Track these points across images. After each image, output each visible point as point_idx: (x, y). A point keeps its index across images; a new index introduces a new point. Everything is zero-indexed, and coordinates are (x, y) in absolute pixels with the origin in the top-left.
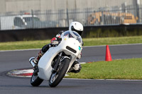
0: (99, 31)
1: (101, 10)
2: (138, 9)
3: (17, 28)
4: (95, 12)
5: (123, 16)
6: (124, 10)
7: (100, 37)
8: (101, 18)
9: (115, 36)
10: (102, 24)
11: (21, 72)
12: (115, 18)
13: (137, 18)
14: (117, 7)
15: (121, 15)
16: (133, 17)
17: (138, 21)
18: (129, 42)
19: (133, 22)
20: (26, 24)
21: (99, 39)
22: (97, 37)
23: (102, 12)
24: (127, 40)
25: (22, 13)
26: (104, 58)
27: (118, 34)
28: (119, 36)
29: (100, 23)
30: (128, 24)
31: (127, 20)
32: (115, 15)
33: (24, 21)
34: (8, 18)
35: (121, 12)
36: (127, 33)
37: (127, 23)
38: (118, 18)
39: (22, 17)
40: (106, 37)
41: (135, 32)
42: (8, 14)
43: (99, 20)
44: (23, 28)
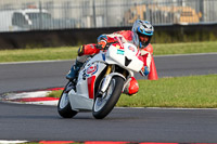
1: (145, 2)
4: (135, 5)
5: (178, 12)
6: (180, 3)
8: (144, 14)
11: (18, 96)
12: (166, 15)
13: (200, 15)
15: (175, 10)
16: (194, 12)
17: (201, 19)
18: (186, 52)
19: (194, 20)
20: (30, 22)
23: (147, 5)
25: (24, 6)
27: (170, 39)
28: (172, 42)
30: (185, 24)
31: (185, 18)
32: (166, 10)
35: (175, 5)
36: (185, 37)
37: (184, 22)
38: (171, 15)
39: (24, 12)
41: (197, 36)
43: (142, 17)
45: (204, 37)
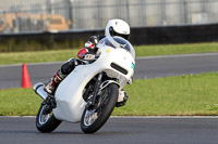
0: (12, 42)
1: (14, 10)
2: (70, 9)
4: (4, 13)
5: (48, 19)
6: (49, 10)
7: (13, 50)
8: (14, 22)
9: (36, 50)
10: (16, 31)
12: (35, 23)
13: (69, 22)
14: (38, 5)
15: (45, 17)
16: (63, 20)
17: (71, 27)
18: (58, 59)
19: (63, 28)
21: (11, 55)
22: (8, 51)
23: (16, 13)
24: (54, 55)
26: (20, 82)
27: (39, 46)
28: (42, 49)
29: (12, 30)
31: (54, 26)
32: (35, 18)
35: (44, 13)
36: (55, 45)
37: (54, 30)
38: (41, 23)
40: (22, 51)
41: (67, 44)
43: (11, 25)
45: (75, 44)
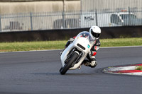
3: (113, 25)
11: (117, 69)
20: (122, 21)
25: (118, 10)
33: (120, 18)
34: (105, 15)
42: (105, 11)
44: (119, 26)
